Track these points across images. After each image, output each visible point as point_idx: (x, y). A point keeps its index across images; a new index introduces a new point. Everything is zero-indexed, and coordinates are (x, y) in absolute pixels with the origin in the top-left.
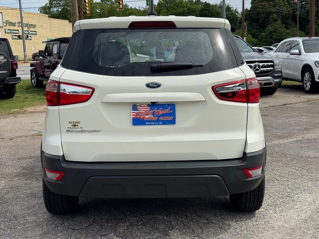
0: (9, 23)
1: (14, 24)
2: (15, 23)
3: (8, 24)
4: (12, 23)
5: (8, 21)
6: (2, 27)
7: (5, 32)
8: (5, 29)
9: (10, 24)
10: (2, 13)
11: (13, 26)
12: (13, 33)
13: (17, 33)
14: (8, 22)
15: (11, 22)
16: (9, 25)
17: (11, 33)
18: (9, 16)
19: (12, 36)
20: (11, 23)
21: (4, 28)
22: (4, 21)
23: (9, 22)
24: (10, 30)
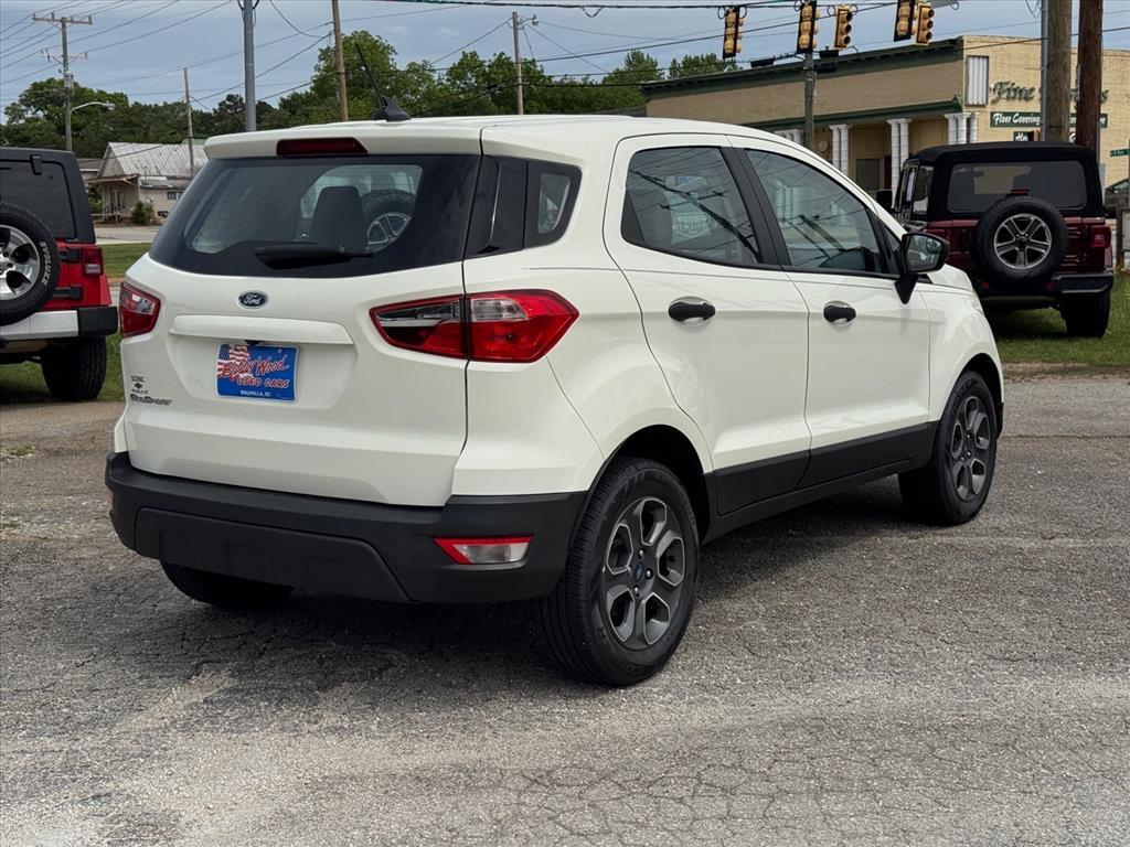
0: (1009, 90)
1: (1025, 95)
2: (1032, 90)
3: (1004, 95)
4: (1021, 91)
5: (1006, 83)
6: (983, 106)
7: (993, 124)
8: (992, 114)
9: (1012, 94)
10: (987, 57)
11: (1023, 102)
12: (1018, 125)
13: (1033, 125)
14: (1005, 87)
15: (1015, 87)
16: (1008, 98)
17: (1011, 124)
18: (1013, 68)
19: (1016, 134)
20: (1015, 90)
21: (989, 108)
22: (992, 86)
23: (1009, 86)
24: (1011, 114)
